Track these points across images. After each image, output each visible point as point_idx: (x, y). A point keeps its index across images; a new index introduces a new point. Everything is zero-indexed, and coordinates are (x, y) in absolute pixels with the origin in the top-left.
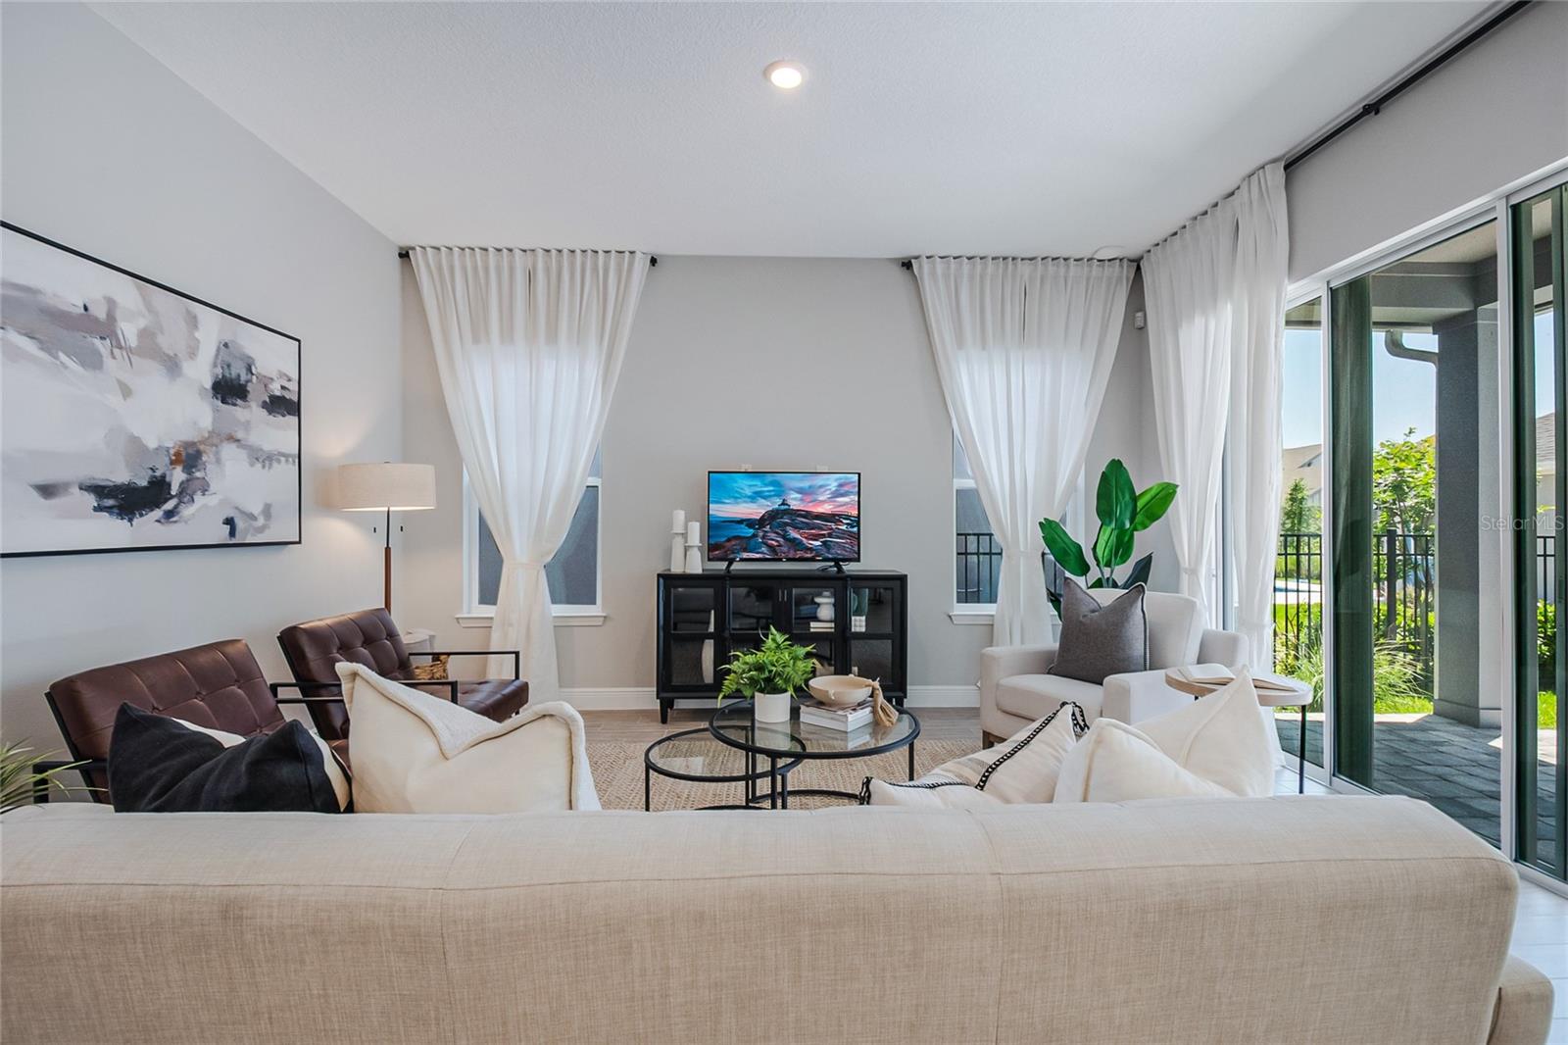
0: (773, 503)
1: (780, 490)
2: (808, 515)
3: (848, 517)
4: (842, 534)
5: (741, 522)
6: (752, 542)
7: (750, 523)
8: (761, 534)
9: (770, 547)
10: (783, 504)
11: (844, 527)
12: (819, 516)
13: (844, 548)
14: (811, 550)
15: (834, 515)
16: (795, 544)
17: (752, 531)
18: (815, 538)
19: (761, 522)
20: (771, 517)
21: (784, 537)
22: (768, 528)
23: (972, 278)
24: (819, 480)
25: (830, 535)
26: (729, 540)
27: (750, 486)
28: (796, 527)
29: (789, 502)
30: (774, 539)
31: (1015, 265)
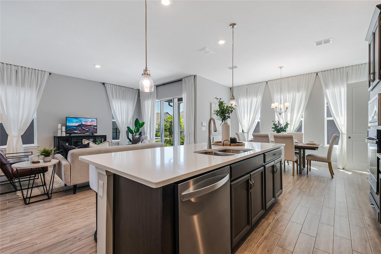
0: (80, 123)
1: (81, 121)
2: (86, 125)
3: (93, 125)
4: (92, 128)
5: (74, 126)
6: (76, 129)
7: (76, 126)
8: (78, 128)
9: (79, 130)
10: (82, 123)
11: (92, 127)
12: (88, 125)
13: (92, 130)
14: (86, 130)
15: (90, 125)
16: (84, 130)
17: (76, 128)
18: (87, 128)
19: (78, 126)
20: (79, 125)
21: (81, 128)
22: (79, 127)
23: (115, 88)
24: (88, 120)
25: (90, 128)
26: (72, 129)
27: (75, 121)
28: (84, 127)
29: (83, 123)
30: (80, 129)
31: (122, 88)
